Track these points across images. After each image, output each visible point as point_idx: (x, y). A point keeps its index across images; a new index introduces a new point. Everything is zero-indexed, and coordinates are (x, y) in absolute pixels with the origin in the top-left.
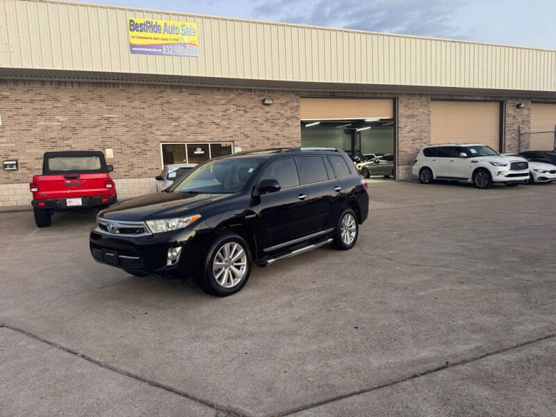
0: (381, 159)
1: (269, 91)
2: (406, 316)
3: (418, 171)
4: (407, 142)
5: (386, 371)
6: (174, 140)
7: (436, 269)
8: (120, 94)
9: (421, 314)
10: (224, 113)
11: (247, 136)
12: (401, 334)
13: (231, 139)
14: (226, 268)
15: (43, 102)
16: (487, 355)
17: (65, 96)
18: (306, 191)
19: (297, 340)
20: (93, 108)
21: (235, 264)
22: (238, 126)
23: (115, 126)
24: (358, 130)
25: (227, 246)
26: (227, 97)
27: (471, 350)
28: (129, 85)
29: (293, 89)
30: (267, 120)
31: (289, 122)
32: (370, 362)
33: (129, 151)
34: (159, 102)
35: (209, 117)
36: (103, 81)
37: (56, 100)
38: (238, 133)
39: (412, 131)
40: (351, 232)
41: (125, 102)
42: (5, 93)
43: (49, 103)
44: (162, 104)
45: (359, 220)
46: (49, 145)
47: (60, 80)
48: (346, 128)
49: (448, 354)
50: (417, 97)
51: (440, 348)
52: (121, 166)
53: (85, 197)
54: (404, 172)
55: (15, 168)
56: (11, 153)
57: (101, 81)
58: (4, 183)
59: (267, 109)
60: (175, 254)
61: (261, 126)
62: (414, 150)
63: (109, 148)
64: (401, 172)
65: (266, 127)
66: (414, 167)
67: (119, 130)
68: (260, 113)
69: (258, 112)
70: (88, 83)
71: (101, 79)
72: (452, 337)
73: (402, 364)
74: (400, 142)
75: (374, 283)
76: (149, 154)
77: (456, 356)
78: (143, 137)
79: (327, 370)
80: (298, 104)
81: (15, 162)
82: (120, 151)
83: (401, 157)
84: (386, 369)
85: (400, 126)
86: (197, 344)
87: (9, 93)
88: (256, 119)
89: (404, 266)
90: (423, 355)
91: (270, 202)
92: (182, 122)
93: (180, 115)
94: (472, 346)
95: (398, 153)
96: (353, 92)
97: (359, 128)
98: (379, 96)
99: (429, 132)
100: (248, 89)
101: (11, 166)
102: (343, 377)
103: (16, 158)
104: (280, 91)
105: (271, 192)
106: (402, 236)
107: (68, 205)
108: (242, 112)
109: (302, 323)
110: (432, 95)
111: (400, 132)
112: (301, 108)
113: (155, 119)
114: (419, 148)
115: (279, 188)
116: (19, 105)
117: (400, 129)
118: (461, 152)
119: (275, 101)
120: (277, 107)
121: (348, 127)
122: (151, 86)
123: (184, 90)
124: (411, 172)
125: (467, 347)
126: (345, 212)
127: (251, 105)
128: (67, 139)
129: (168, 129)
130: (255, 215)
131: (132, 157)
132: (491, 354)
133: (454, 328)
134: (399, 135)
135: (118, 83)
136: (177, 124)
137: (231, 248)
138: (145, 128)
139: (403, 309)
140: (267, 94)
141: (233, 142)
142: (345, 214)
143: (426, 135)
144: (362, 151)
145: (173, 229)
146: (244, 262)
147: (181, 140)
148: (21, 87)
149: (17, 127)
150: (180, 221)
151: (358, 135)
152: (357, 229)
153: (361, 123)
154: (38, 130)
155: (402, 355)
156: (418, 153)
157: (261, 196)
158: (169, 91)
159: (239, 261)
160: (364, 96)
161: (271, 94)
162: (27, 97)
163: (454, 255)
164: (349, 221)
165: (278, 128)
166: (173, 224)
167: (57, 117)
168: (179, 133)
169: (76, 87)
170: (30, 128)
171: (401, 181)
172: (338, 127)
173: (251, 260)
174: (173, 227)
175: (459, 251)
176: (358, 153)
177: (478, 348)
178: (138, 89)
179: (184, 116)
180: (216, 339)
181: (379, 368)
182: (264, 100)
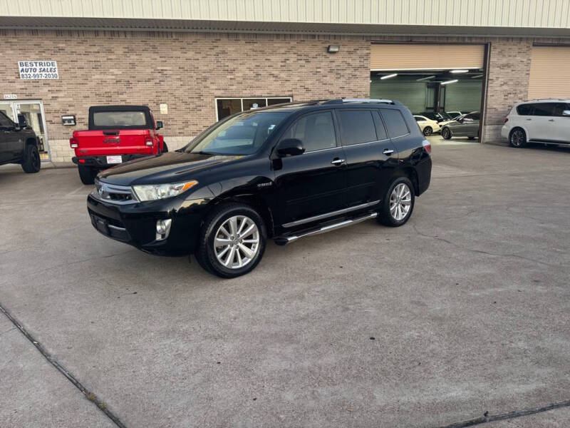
0: (465, 117)
1: (335, 37)
2: (445, 326)
3: (508, 132)
4: (498, 97)
5: (392, 416)
6: (230, 95)
7: (505, 259)
8: (174, 44)
9: (468, 326)
10: (283, 64)
11: (308, 90)
12: (431, 355)
13: (290, 93)
14: (232, 246)
15: (98, 54)
16: (552, 407)
17: (119, 47)
18: (344, 154)
19: (289, 350)
20: (146, 60)
21: (244, 241)
22: (298, 78)
23: (169, 79)
24: (443, 83)
25: (233, 220)
26: (287, 45)
27: (528, 396)
28: (182, 34)
29: (362, 34)
30: (331, 71)
31: (357, 73)
32: (374, 398)
33: (183, 107)
34: (213, 52)
35: (267, 68)
36: (155, 30)
37: (110, 51)
38: (298, 86)
39: (505, 83)
40: (404, 205)
41: (178, 53)
42: (61, 45)
43: (104, 54)
44: (217, 55)
45: (417, 190)
46: (104, 100)
47: (112, 29)
48: (428, 81)
49: (491, 398)
50: (515, 42)
51: (481, 386)
52: (175, 123)
53: (125, 154)
54: (491, 133)
55: (73, 123)
56: (69, 108)
57: (153, 30)
58: (64, 139)
59: (332, 57)
60: (164, 227)
61: (325, 78)
62: (506, 106)
63: (164, 103)
64: (488, 132)
65: (329, 79)
66: (504, 127)
67: (172, 84)
68: (324, 63)
69: (322, 62)
70: (142, 32)
71: (153, 28)
72: (504, 368)
73: (418, 406)
74: (489, 98)
75: (417, 275)
76: (204, 110)
77: (502, 403)
78: (198, 91)
79: (312, 403)
80: (368, 52)
81: (72, 117)
82: (174, 106)
83: (489, 115)
84: (393, 412)
85: (490, 78)
86: (168, 342)
87: (64, 45)
88: (319, 70)
89: (463, 253)
90: (453, 394)
91: (292, 167)
92: (237, 75)
93: (235, 66)
94: (532, 387)
95: (486, 111)
96: (436, 37)
97: (444, 81)
98: (467, 41)
99: (527, 85)
100: (311, 35)
101: (69, 121)
102: (327, 419)
103: (73, 112)
104: (348, 36)
105: (293, 155)
106: (472, 211)
107: (108, 162)
108: (303, 62)
109: (305, 324)
110: (534, 39)
111: (490, 85)
112: (371, 56)
113: (210, 71)
114: (512, 104)
115: (303, 151)
116: (74, 57)
117: (490, 82)
118: (565, 109)
119: (342, 48)
120: (343, 57)
121: (431, 80)
122: (206, 34)
123: (241, 38)
124: (500, 134)
125: (523, 389)
126: (397, 180)
127: (314, 54)
128: (122, 94)
129: (222, 82)
130: (271, 183)
131: (187, 113)
132: (558, 406)
133: (510, 353)
134: (489, 89)
135: (172, 33)
136: (232, 77)
137: (239, 222)
138: (199, 81)
139: (445, 315)
140: (332, 40)
141: (292, 96)
142: (398, 183)
143: (522, 89)
144: (446, 108)
145: (164, 197)
146: (257, 240)
147: (237, 95)
148: (75, 39)
149: (73, 81)
150: (172, 188)
151: (443, 90)
152: (413, 202)
153: (446, 75)
154: (93, 84)
155: (422, 391)
156: (510, 110)
157: (283, 159)
158: (225, 40)
159: (250, 237)
160: (449, 41)
161: (337, 41)
162: (82, 49)
163: (534, 240)
164: (402, 192)
165: (344, 80)
166: (163, 191)
167: (111, 70)
168: (234, 87)
169: (129, 36)
170: (85, 82)
171: (487, 143)
172: (418, 80)
173: (265, 236)
174: (163, 194)
175: (541, 235)
176: (441, 110)
177: (539, 393)
178: (193, 38)
179: (240, 68)
180: (193, 337)
181: (382, 410)
182: (328, 48)
